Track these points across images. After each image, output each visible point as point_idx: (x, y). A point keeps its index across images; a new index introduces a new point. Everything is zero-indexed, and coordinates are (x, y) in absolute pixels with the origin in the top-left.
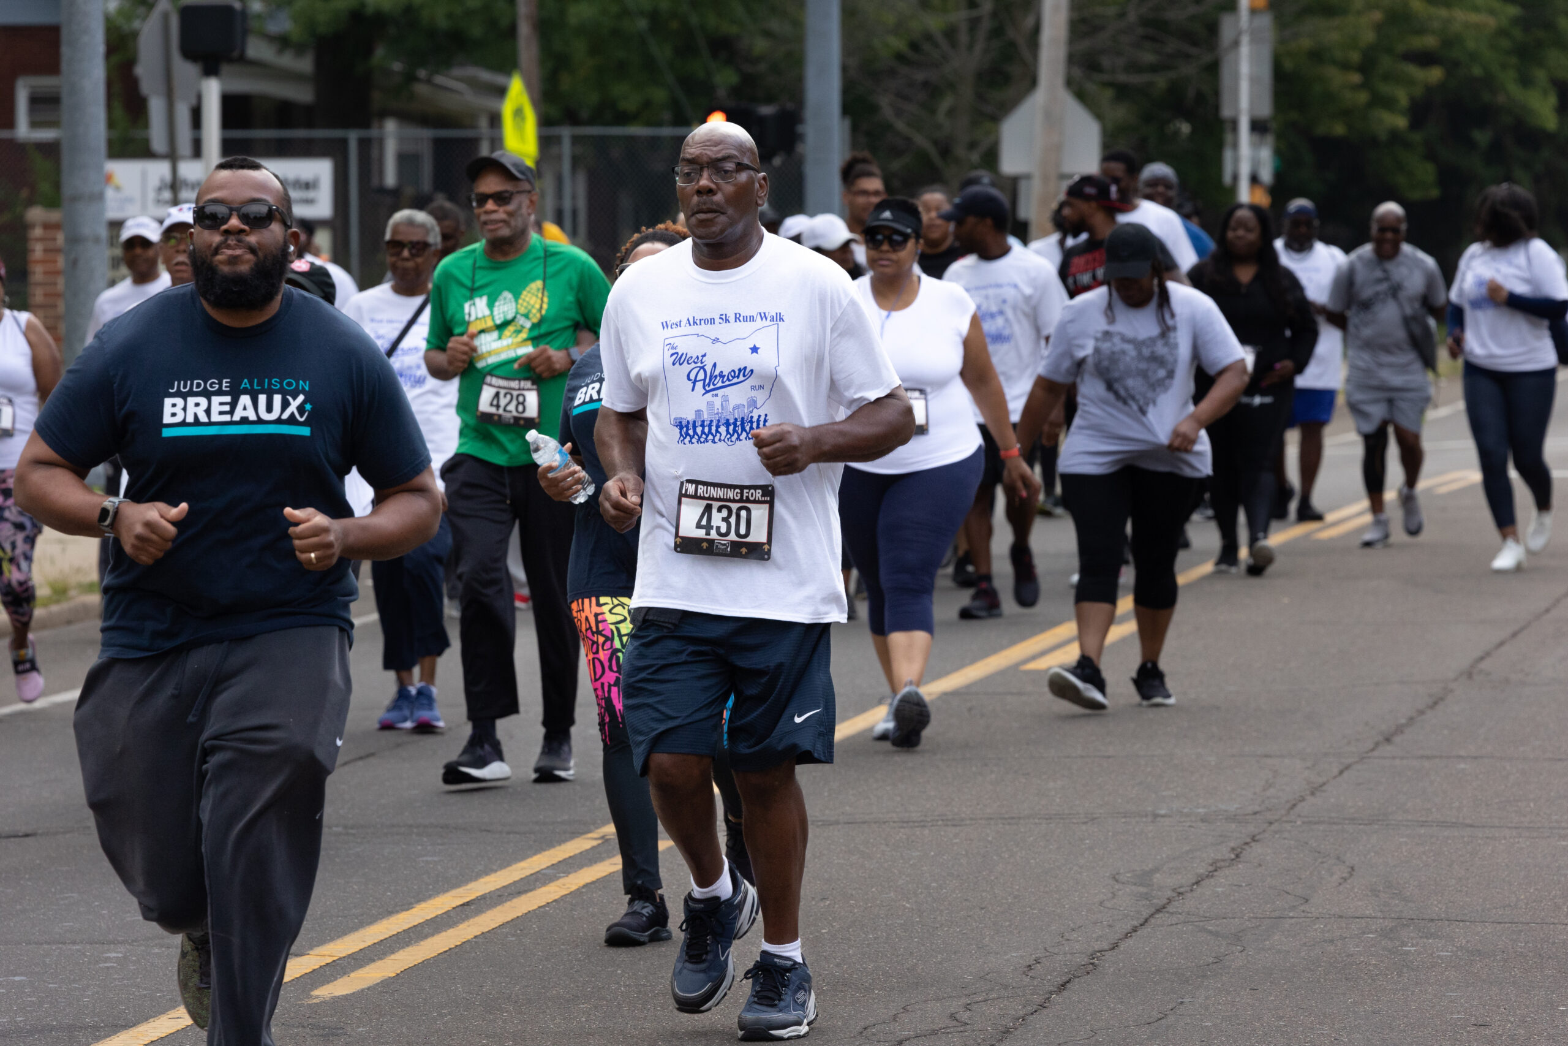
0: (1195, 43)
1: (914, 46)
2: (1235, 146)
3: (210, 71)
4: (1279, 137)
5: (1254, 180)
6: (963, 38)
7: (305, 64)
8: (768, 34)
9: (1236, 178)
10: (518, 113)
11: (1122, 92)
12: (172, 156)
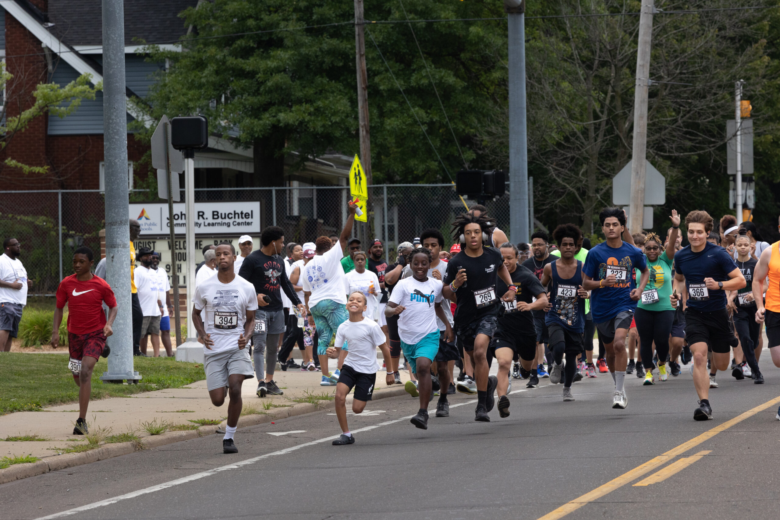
0: (713, 136)
1: (567, 139)
2: (735, 189)
3: (189, 155)
4: (757, 184)
5: (745, 206)
6: (592, 134)
7: (249, 153)
8: (490, 134)
9: (735, 205)
10: (358, 175)
11: (675, 161)
12: (169, 201)
